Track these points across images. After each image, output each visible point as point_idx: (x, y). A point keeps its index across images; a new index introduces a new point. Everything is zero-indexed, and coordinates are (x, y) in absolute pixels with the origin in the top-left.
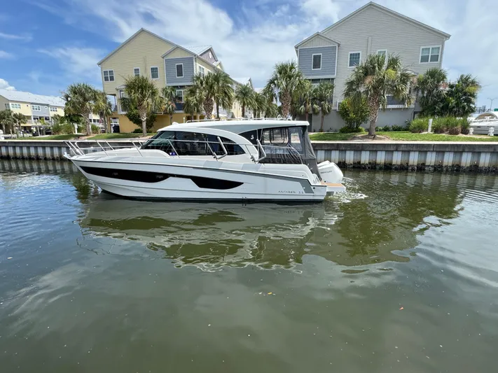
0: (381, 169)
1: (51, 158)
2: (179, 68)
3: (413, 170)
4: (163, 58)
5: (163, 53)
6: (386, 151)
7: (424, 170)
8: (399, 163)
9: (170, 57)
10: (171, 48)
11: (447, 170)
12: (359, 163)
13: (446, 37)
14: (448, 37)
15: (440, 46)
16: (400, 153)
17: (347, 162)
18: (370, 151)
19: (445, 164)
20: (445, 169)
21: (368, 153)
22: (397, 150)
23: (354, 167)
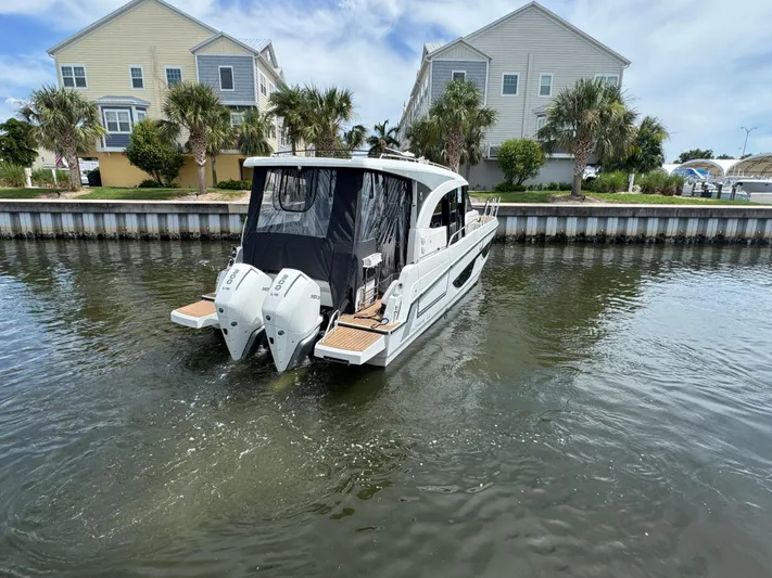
0: (612, 242)
1: (12, 235)
2: (226, 74)
3: (651, 242)
4: (193, 52)
5: (195, 44)
6: (619, 218)
7: (663, 242)
8: (634, 234)
9: (207, 52)
10: (208, 37)
11: (690, 242)
12: (583, 235)
13: (625, 63)
14: (627, 63)
15: (618, 75)
16: (636, 221)
17: (568, 234)
18: (599, 217)
19: (688, 234)
20: (688, 241)
21: (596, 220)
22: (633, 217)
23: (576, 241)
